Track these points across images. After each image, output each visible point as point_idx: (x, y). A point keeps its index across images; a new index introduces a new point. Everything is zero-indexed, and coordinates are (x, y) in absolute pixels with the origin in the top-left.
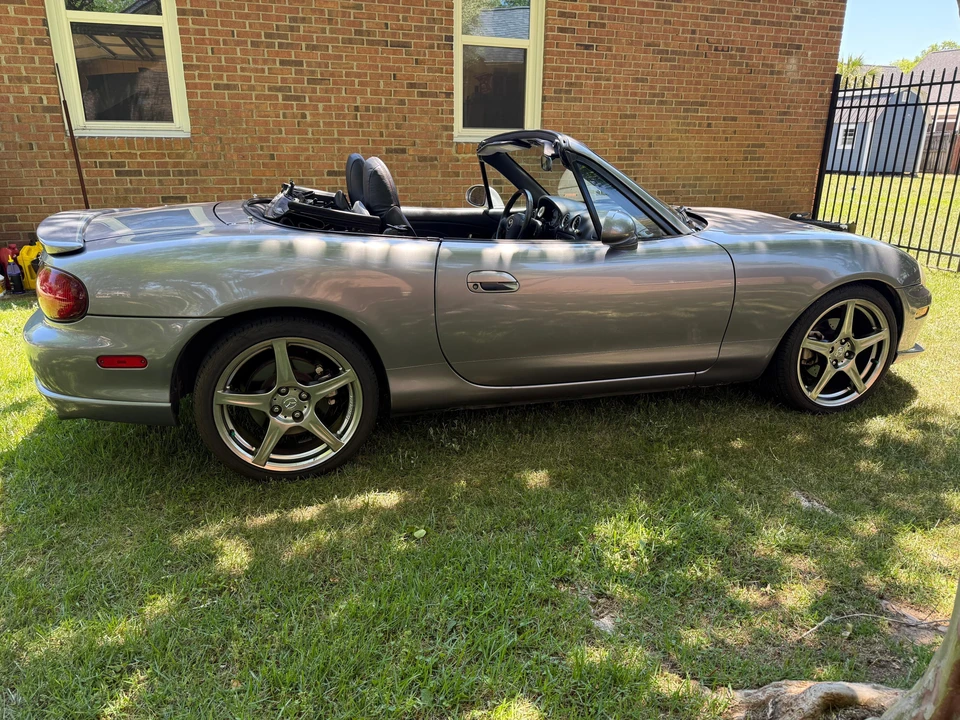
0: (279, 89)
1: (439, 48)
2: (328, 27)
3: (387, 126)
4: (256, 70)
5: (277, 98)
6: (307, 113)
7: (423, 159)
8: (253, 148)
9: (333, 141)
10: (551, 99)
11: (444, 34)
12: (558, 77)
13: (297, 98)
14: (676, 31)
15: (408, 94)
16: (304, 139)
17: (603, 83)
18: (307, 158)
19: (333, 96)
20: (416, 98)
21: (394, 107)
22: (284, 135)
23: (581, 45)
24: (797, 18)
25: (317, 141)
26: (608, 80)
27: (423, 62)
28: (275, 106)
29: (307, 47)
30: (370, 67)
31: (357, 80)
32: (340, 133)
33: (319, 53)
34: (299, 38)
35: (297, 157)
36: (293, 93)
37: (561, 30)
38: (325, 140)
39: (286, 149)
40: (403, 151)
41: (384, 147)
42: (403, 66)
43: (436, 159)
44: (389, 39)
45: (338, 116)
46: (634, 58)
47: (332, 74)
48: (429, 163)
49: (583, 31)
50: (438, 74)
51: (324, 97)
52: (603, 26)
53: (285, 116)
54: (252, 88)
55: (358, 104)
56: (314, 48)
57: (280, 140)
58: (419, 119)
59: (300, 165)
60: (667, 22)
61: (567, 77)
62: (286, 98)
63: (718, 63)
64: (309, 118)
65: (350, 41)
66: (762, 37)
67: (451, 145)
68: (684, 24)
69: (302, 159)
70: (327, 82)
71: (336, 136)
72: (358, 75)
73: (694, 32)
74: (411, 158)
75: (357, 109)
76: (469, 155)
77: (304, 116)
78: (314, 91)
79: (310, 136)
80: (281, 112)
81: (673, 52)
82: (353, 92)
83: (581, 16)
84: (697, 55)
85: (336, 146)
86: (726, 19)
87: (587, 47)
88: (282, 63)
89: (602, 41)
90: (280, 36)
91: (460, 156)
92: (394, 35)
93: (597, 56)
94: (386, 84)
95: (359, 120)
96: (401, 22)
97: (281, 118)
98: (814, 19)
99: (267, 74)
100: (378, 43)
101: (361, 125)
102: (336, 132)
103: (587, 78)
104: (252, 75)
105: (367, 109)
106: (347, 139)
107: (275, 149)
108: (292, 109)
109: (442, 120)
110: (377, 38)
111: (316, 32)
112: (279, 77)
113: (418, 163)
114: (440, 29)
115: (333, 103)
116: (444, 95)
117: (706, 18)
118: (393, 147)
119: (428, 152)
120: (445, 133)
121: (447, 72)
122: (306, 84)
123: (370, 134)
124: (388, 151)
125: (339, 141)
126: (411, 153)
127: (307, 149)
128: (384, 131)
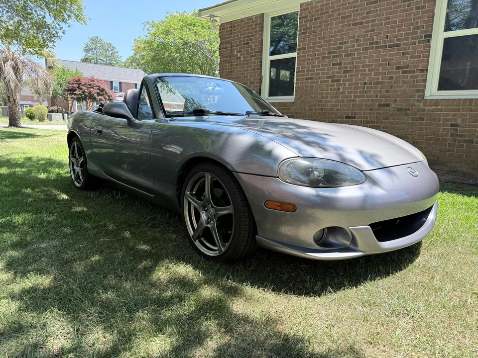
0: (330, 77)
1: (419, 43)
2: (356, 44)
3: (381, 92)
4: (322, 70)
5: (329, 81)
6: (341, 87)
7: (399, 110)
8: (315, 105)
9: (351, 101)
11: (423, 35)
13: (337, 81)
15: (396, 73)
16: (337, 100)
19: (354, 78)
20: (400, 75)
21: (387, 81)
22: (329, 99)
25: (343, 101)
28: (327, 85)
29: (345, 55)
30: (375, 61)
31: (367, 69)
32: (355, 97)
33: (350, 57)
34: (342, 52)
35: (332, 109)
36: (336, 79)
38: (347, 101)
39: (329, 105)
40: (388, 105)
41: (377, 103)
42: (395, 57)
43: (409, 110)
44: (388, 44)
45: (355, 88)
47: (355, 67)
48: (404, 112)
50: (417, 59)
51: (350, 79)
53: (331, 89)
54: (319, 78)
55: (366, 81)
56: (348, 55)
57: (326, 101)
58: (400, 87)
59: (333, 113)
62: (332, 81)
64: (341, 90)
65: (367, 49)
67: (421, 101)
69: (335, 110)
70: (352, 71)
71: (352, 98)
72: (369, 66)
74: (392, 109)
75: (365, 84)
76: (434, 107)
77: (339, 89)
78: (346, 76)
79: (340, 99)
80: (329, 88)
82: (364, 75)
85: (352, 103)
88: (333, 65)
90: (334, 52)
91: (426, 108)
92: (391, 41)
94: (383, 69)
95: (365, 90)
96: (396, 33)
97: (329, 91)
99: (326, 71)
100: (382, 47)
101: (366, 92)
102: (353, 96)
104: (320, 72)
105: (371, 83)
106: (358, 99)
107: (324, 105)
108: (335, 86)
109: (416, 86)
110: (381, 45)
111: (350, 48)
112: (331, 71)
113: (396, 112)
114: (422, 32)
116: (419, 71)
118: (383, 103)
119: (404, 106)
120: (417, 94)
122: (342, 74)
123: (370, 96)
124: (379, 105)
125: (354, 101)
126: (393, 106)
127: (338, 105)
128: (378, 94)
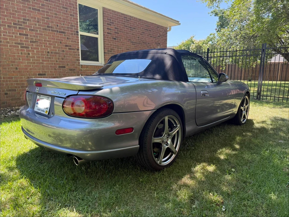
0: (19, 44)
1: (74, 35)
2: (37, 24)
3: (59, 59)
4: (10, 36)
5: (18, 47)
6: (30, 53)
7: (71, 70)
8: (8, 65)
9: (40, 63)
10: (107, 53)
11: (76, 31)
12: (108, 47)
13: (26, 47)
14: (135, 37)
15: (65, 48)
16: (29, 62)
17: (119, 49)
18: (31, 69)
19: (39, 47)
20: (68, 50)
21: (61, 52)
22: (21, 60)
23: (113, 38)
24: (159, 36)
25: (34, 63)
26: (120, 49)
27: (70, 39)
28: (18, 50)
29: (30, 30)
30: (52, 39)
31: (48, 43)
32: (43, 61)
33: (34, 32)
34: (26, 26)
35: (26, 69)
36: (24, 45)
37: (108, 33)
38: (37, 63)
39: (22, 66)
40: (64, 67)
41: (58, 66)
42: (63, 39)
43: (75, 70)
44: (58, 30)
45: (42, 55)
46: (126, 43)
47: (39, 40)
48: (73, 71)
49: (113, 34)
50: (74, 43)
51: (36, 48)
52: (118, 33)
53: (21, 53)
54: (8, 42)
55: (49, 51)
56: (32, 30)
57: (19, 62)
58: (69, 57)
59: (28, 72)
60: (133, 34)
61: (110, 47)
62: (22, 47)
63: (144, 46)
64: (31, 55)
65: (45, 29)
66: (152, 40)
67: (79, 65)
68: (136, 35)
69: (28, 69)
70: (37, 42)
71: (41, 62)
72: (49, 41)
73: (139, 38)
74: (67, 69)
75: (48, 52)
76: (85, 69)
77: (29, 54)
78: (33, 45)
79: (31, 61)
80: (20, 52)
81: (135, 43)
82: (47, 46)
83: (113, 30)
84: (140, 44)
85: (41, 65)
86: (145, 35)
87: (115, 39)
88: (20, 34)
89: (118, 37)
90: (19, 25)
91: (82, 69)
92: (60, 29)
93: (117, 42)
94: (58, 45)
95: (49, 56)
96: (62, 25)
97: (20, 54)
98: (162, 37)
99: (14, 38)
101: (50, 58)
102: (41, 60)
103: (116, 48)
104: (8, 38)
105: (52, 53)
106: (45, 62)
107: (18, 65)
108: (24, 51)
109: (76, 57)
110: (55, 29)
111: (33, 25)
112: (19, 39)
113: (69, 71)
114: (75, 29)
115: (40, 50)
116: (76, 50)
117: (141, 34)
118: (61, 66)
119: (72, 67)
120: (77, 62)
121: (77, 42)
122: (29, 43)
123: (53, 61)
124: (59, 67)
125: (42, 63)
126: (67, 68)
127: (30, 66)
128: (58, 60)
